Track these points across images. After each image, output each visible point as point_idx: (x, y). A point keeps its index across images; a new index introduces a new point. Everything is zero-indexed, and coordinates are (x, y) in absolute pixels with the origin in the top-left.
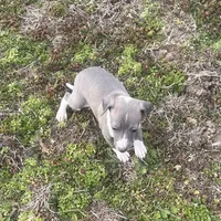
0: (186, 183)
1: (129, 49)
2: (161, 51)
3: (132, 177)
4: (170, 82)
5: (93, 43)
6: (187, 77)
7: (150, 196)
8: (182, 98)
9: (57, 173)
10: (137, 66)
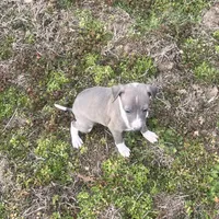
0: (213, 141)
1: (90, 59)
2: (117, 48)
3: (168, 160)
4: (143, 70)
5: (56, 68)
6: (153, 59)
7: (193, 167)
8: (160, 78)
9: (110, 193)
10: (107, 70)
